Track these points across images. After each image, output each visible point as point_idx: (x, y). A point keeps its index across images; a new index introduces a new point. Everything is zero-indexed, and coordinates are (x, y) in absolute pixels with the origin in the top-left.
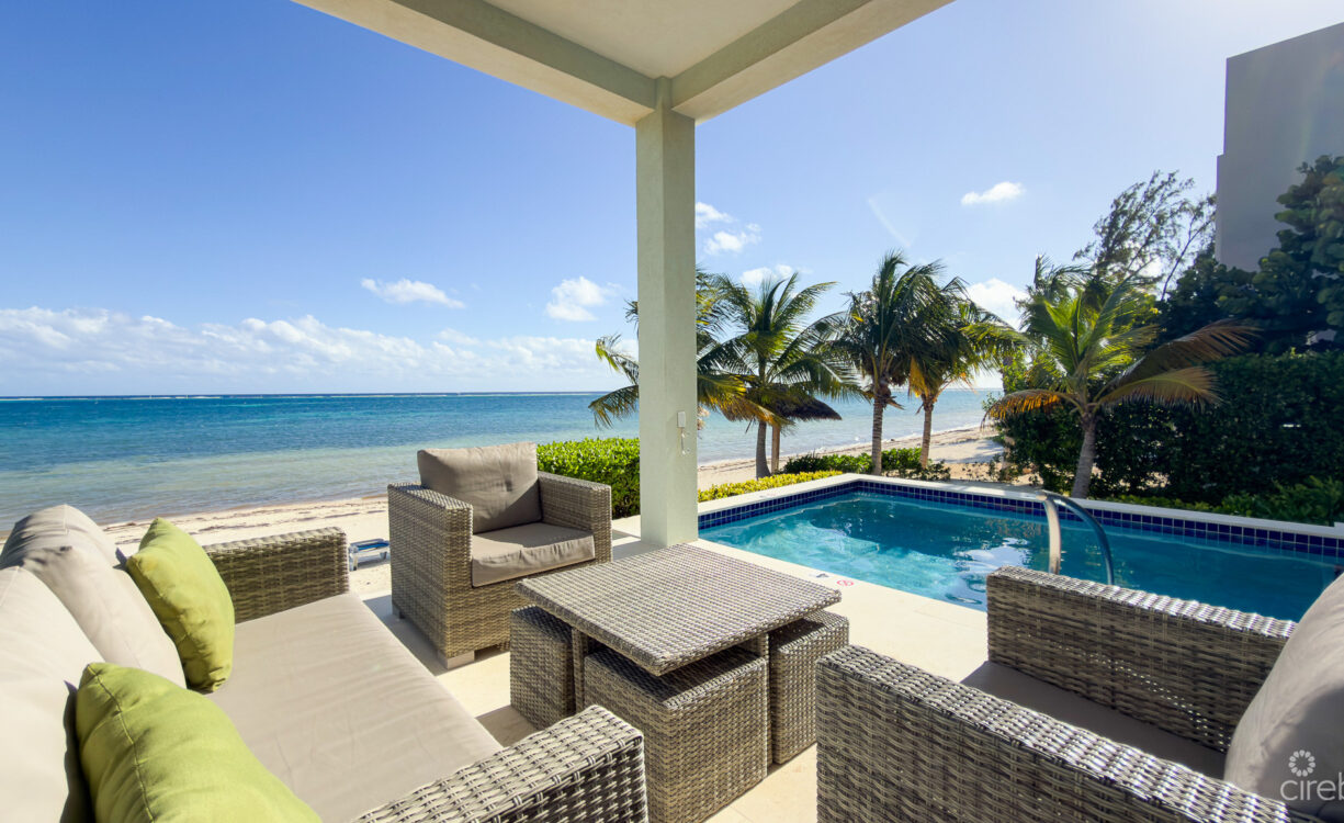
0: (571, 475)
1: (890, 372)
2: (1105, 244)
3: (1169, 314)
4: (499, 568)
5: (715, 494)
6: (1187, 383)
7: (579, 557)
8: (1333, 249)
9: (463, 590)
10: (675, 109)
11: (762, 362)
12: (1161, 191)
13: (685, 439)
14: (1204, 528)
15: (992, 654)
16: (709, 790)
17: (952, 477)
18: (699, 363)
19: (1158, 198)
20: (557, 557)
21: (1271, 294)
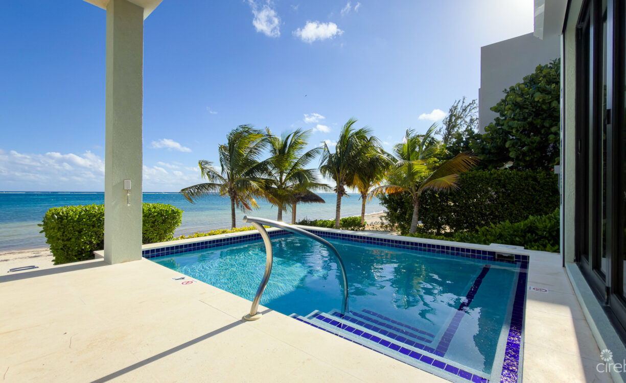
1: (345, 180)
2: (447, 129)
6: (448, 181)
8: (511, 123)
11: (281, 173)
14: (435, 248)
19: (468, 110)
21: (489, 143)
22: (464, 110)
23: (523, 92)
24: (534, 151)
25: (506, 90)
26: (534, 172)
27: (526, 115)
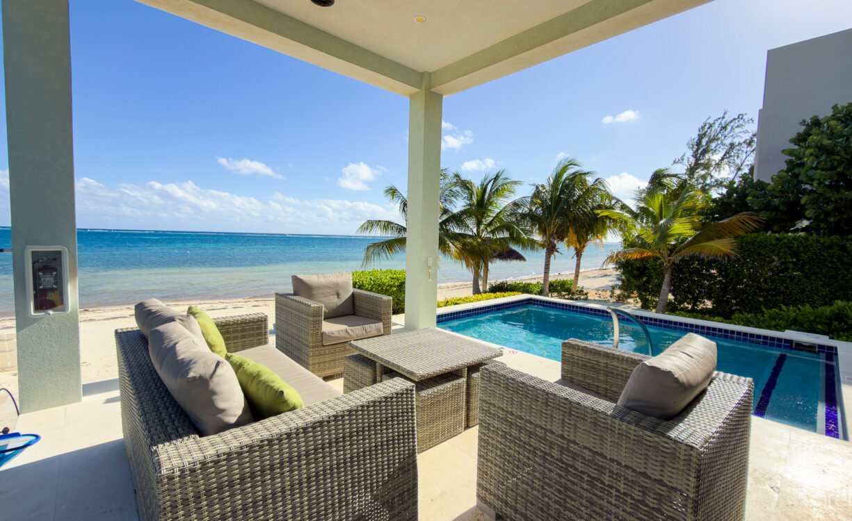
0: (367, 290)
1: (556, 233)
2: (695, 156)
3: (720, 206)
4: (336, 337)
5: (447, 303)
6: (721, 246)
7: (375, 333)
8: (811, 173)
9: (318, 347)
10: (432, 90)
11: (479, 223)
12: (732, 124)
13: (431, 273)
15: (563, 376)
16: (437, 433)
17: (589, 298)
18: (440, 224)
19: (729, 128)
20: (364, 332)
21: (777, 197)
22: (724, 128)
23: (834, 131)
24: (843, 209)
25: (804, 121)
26: (842, 239)
27: (836, 163)
